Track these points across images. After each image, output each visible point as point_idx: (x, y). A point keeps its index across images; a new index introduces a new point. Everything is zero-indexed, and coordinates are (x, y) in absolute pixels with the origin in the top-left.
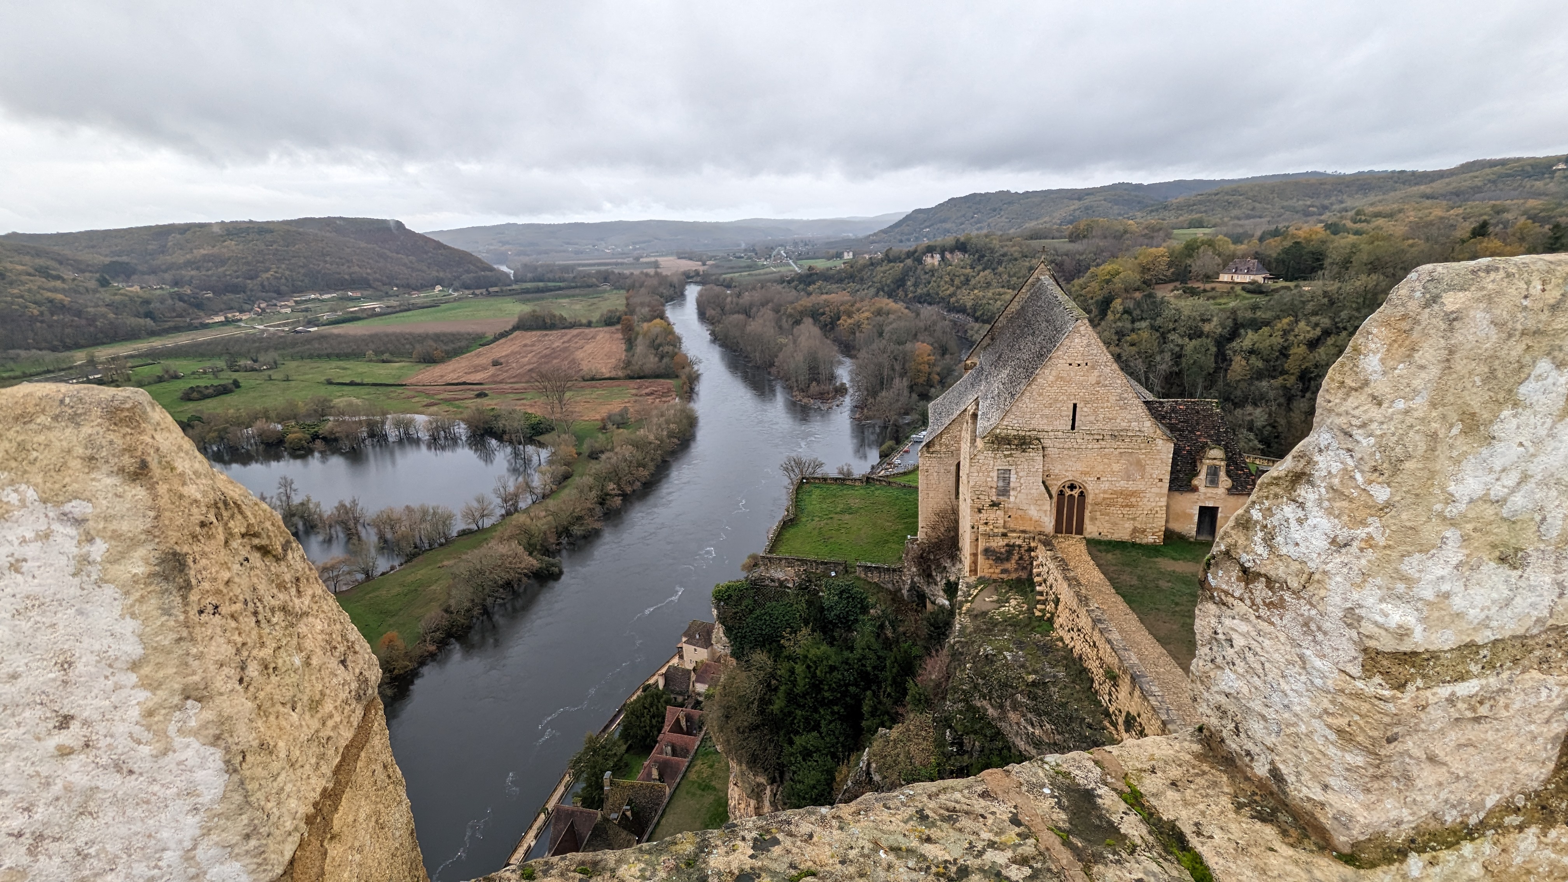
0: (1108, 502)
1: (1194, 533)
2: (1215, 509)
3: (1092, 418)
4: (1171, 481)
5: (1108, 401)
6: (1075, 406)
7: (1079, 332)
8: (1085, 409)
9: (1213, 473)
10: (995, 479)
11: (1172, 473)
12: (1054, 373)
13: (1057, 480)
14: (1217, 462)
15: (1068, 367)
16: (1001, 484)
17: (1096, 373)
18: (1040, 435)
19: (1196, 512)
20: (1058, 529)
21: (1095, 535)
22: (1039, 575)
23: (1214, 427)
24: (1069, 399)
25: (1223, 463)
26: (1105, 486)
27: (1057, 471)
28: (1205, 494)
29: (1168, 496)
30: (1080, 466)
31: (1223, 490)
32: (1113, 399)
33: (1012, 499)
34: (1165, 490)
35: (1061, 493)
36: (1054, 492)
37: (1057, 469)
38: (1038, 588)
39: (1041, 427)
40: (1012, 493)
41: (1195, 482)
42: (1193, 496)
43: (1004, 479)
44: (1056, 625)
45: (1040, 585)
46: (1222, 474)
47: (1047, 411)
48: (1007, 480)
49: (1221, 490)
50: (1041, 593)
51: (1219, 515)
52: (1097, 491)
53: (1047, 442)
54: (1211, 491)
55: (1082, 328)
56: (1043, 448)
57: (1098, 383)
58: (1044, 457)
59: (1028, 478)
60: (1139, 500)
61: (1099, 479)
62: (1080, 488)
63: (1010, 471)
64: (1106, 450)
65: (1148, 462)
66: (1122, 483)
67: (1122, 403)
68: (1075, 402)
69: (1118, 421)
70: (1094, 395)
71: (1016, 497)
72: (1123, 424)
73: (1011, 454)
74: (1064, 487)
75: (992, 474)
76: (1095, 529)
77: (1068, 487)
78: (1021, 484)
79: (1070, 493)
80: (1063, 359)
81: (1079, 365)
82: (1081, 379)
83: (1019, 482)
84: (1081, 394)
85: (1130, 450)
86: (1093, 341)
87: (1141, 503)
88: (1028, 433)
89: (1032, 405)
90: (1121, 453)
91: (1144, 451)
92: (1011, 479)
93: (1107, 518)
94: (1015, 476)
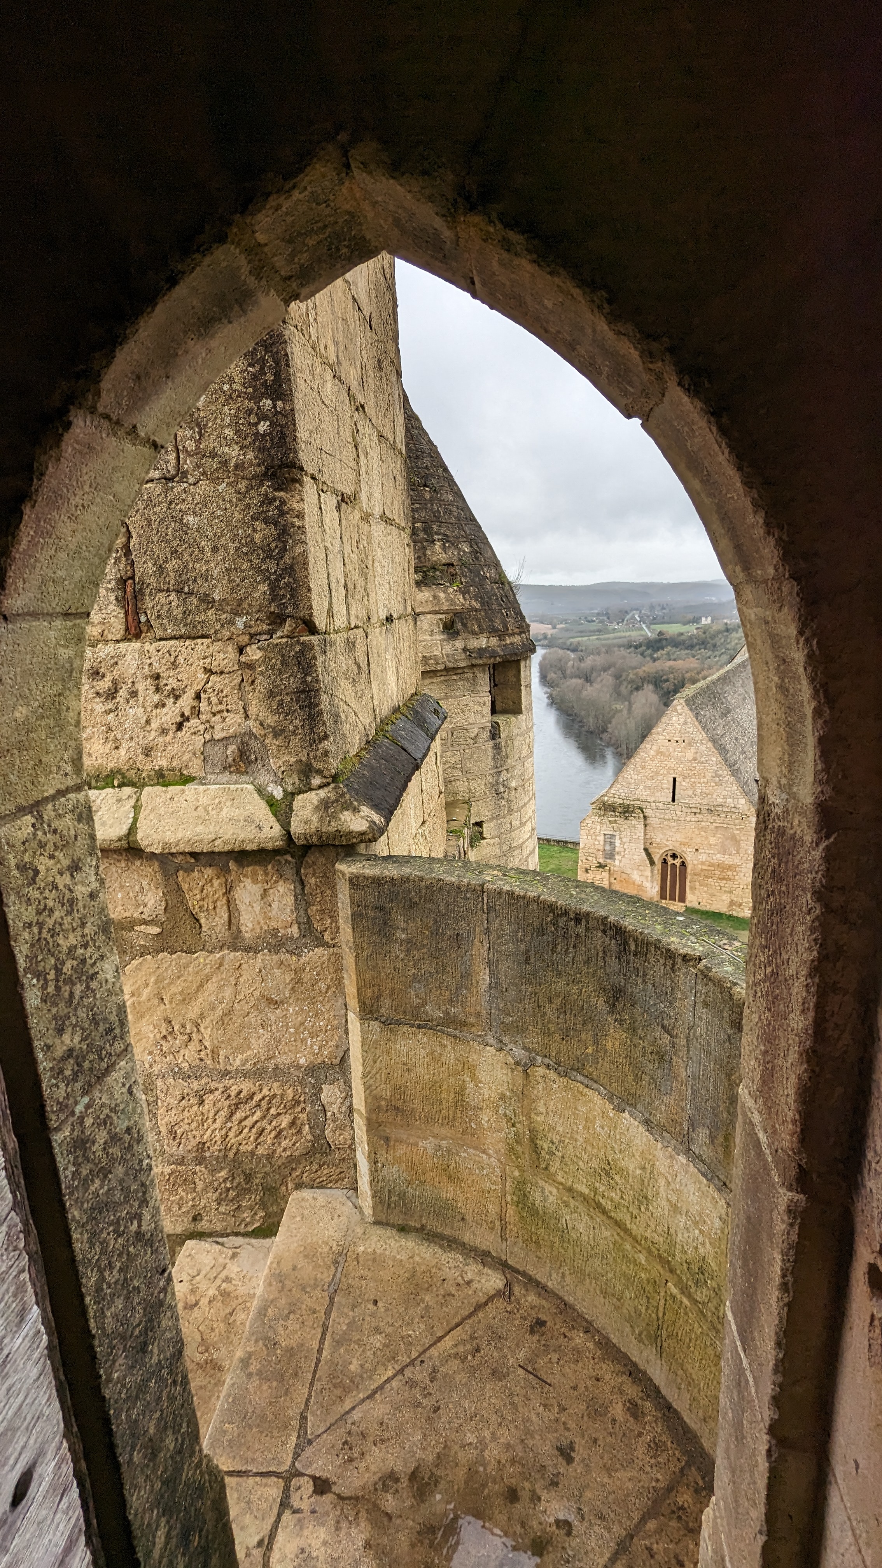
0: (706, 873)
3: (690, 792)
5: (704, 777)
6: (675, 779)
7: (676, 710)
8: (684, 783)
10: (602, 843)
12: (654, 748)
13: (660, 848)
15: (668, 743)
16: (608, 848)
17: (693, 750)
18: (643, 805)
20: (663, 894)
21: (695, 905)
24: (669, 773)
26: (703, 858)
27: (659, 840)
30: (679, 837)
32: (709, 775)
33: (617, 862)
35: (665, 861)
36: (657, 858)
37: (658, 837)
39: (644, 798)
40: (617, 857)
43: (611, 843)
47: (649, 783)
48: (612, 844)
52: (696, 863)
53: (648, 812)
55: (679, 707)
56: (645, 817)
57: (695, 759)
58: (645, 826)
59: (631, 844)
60: (735, 873)
61: (697, 850)
62: (681, 857)
63: (615, 836)
64: (703, 823)
65: (742, 838)
66: (719, 856)
67: (717, 779)
68: (674, 776)
69: (714, 796)
70: (691, 770)
71: (620, 861)
72: (719, 800)
73: (615, 820)
74: (666, 856)
75: (598, 838)
76: (695, 898)
77: (671, 856)
78: (625, 849)
79: (672, 862)
80: (662, 735)
81: (677, 742)
82: (679, 754)
83: (623, 847)
84: (680, 769)
85: (725, 825)
86: (689, 720)
87: (737, 878)
88: (632, 802)
89: (636, 776)
90: (716, 827)
91: (738, 827)
92: (616, 844)
93: (706, 889)
94: (619, 841)
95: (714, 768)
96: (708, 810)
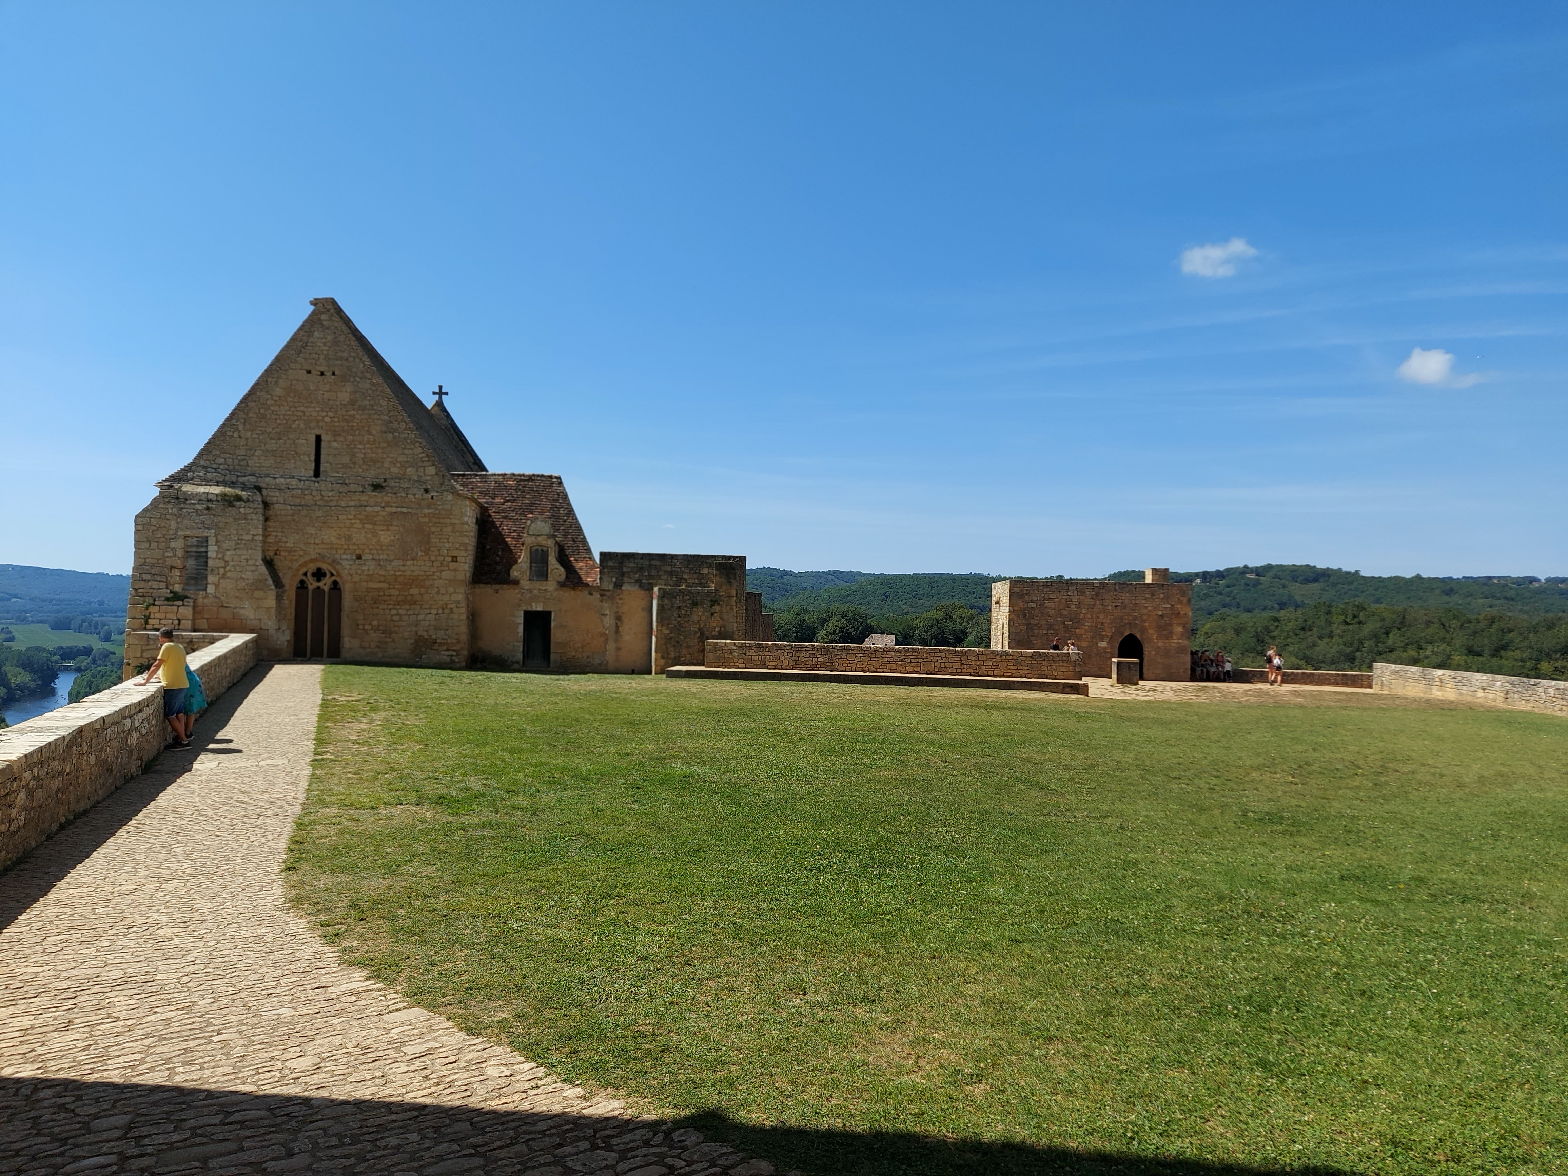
0: (374, 594)
1: (520, 656)
2: (545, 616)
3: (346, 459)
4: (482, 572)
5: (369, 432)
6: (318, 439)
8: (335, 444)
9: (539, 557)
10: (180, 553)
12: (283, 383)
13: (294, 560)
14: (542, 540)
15: (306, 378)
16: (191, 563)
17: (349, 387)
18: (263, 483)
19: (521, 620)
20: (297, 648)
21: (357, 654)
24: (308, 427)
25: (550, 543)
26: (369, 567)
27: (290, 545)
28: (530, 591)
29: (472, 588)
31: (555, 583)
32: (376, 429)
33: (211, 589)
34: (462, 574)
35: (302, 585)
36: (287, 579)
37: (290, 540)
39: (264, 470)
40: (210, 579)
41: (515, 573)
42: (511, 595)
43: (198, 556)
46: (552, 560)
47: (273, 445)
48: (202, 557)
49: (551, 585)
51: (553, 624)
52: (356, 578)
53: (274, 496)
54: (539, 585)
55: (323, 317)
56: (266, 505)
57: (352, 403)
58: (266, 519)
59: (239, 552)
60: (423, 591)
61: (359, 557)
62: (332, 575)
63: (206, 539)
64: (368, 508)
65: (433, 529)
66: (395, 563)
67: (390, 437)
68: (318, 432)
69: (386, 465)
70: (348, 421)
71: (217, 586)
72: (393, 470)
73: (208, 509)
74: (305, 574)
75: (173, 544)
76: (356, 643)
77: (313, 575)
78: (227, 562)
79: (316, 584)
80: (297, 362)
81: (322, 374)
82: (326, 395)
83: (223, 558)
84: (327, 419)
85: (404, 510)
86: (342, 338)
87: (426, 597)
88: (241, 480)
89: (249, 434)
90: (391, 514)
91: (426, 511)
92: (209, 554)
93: (375, 623)
94: (216, 548)
95: (387, 418)
96: (377, 487)
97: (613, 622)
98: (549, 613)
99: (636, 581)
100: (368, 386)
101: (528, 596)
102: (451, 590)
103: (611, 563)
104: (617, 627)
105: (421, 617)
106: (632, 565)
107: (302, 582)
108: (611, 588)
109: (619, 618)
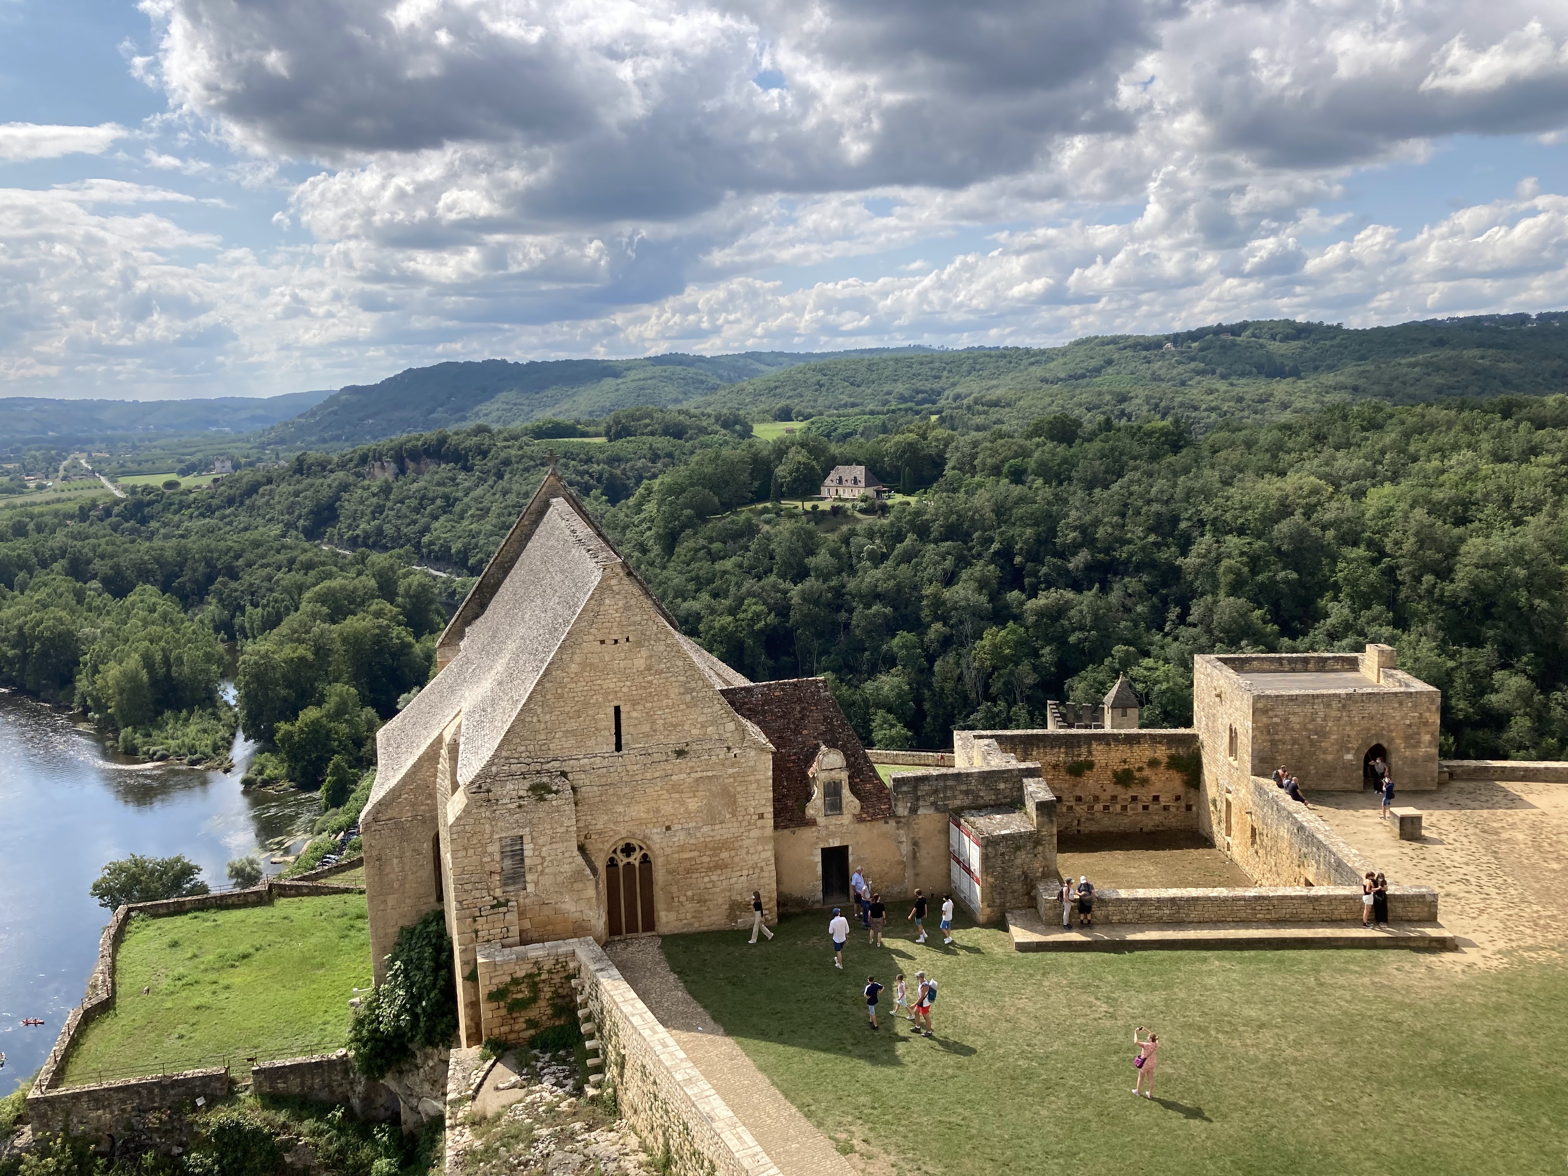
0: (687, 864)
1: (820, 895)
2: (842, 851)
3: (646, 728)
4: (776, 814)
5: (667, 697)
6: (617, 710)
7: (610, 588)
8: (634, 714)
9: (833, 791)
10: (497, 857)
11: (776, 800)
12: (577, 658)
13: (603, 841)
14: (836, 775)
15: (599, 648)
16: (508, 863)
17: (644, 653)
18: (567, 767)
19: (818, 859)
20: (614, 927)
21: (674, 928)
22: (589, 1018)
23: (825, 719)
24: (606, 700)
25: (844, 776)
26: (680, 838)
27: (600, 826)
28: (826, 827)
29: (776, 840)
31: (850, 817)
32: (674, 692)
33: (530, 888)
34: (769, 830)
35: (612, 864)
37: (600, 822)
38: (588, 1044)
39: (566, 753)
40: (529, 877)
41: (810, 812)
42: (808, 834)
43: (513, 854)
44: (625, 1108)
45: (591, 1037)
46: (846, 792)
47: (573, 725)
48: (518, 856)
49: (846, 819)
50: (595, 1053)
51: (851, 858)
52: (668, 851)
53: (578, 778)
54: (834, 820)
55: (614, 582)
56: (574, 789)
57: (649, 668)
58: (576, 804)
59: (554, 846)
60: (733, 853)
61: (668, 828)
62: (641, 848)
63: (521, 837)
64: (674, 778)
65: (739, 789)
66: (705, 829)
67: (688, 697)
68: (616, 703)
69: (686, 727)
70: (645, 688)
71: (536, 884)
72: (695, 732)
73: (520, 806)
74: (615, 851)
75: (490, 849)
76: (672, 916)
77: (622, 851)
78: (543, 858)
79: (626, 860)
80: (589, 634)
81: (616, 641)
82: (622, 664)
83: (539, 855)
84: (624, 690)
85: (710, 774)
86: (633, 602)
87: (737, 859)
88: (546, 767)
89: (548, 717)
90: (697, 780)
91: (730, 771)
92: (526, 853)
93: (689, 893)
94: (531, 846)
95: (683, 678)
96: (680, 753)
97: (910, 848)
98: (847, 847)
99: (932, 804)
100: (662, 648)
101: (824, 833)
102: (760, 848)
103: (905, 789)
104: (915, 853)
105: (734, 880)
106: (927, 788)
107: (612, 860)
108: (906, 813)
109: (915, 844)
